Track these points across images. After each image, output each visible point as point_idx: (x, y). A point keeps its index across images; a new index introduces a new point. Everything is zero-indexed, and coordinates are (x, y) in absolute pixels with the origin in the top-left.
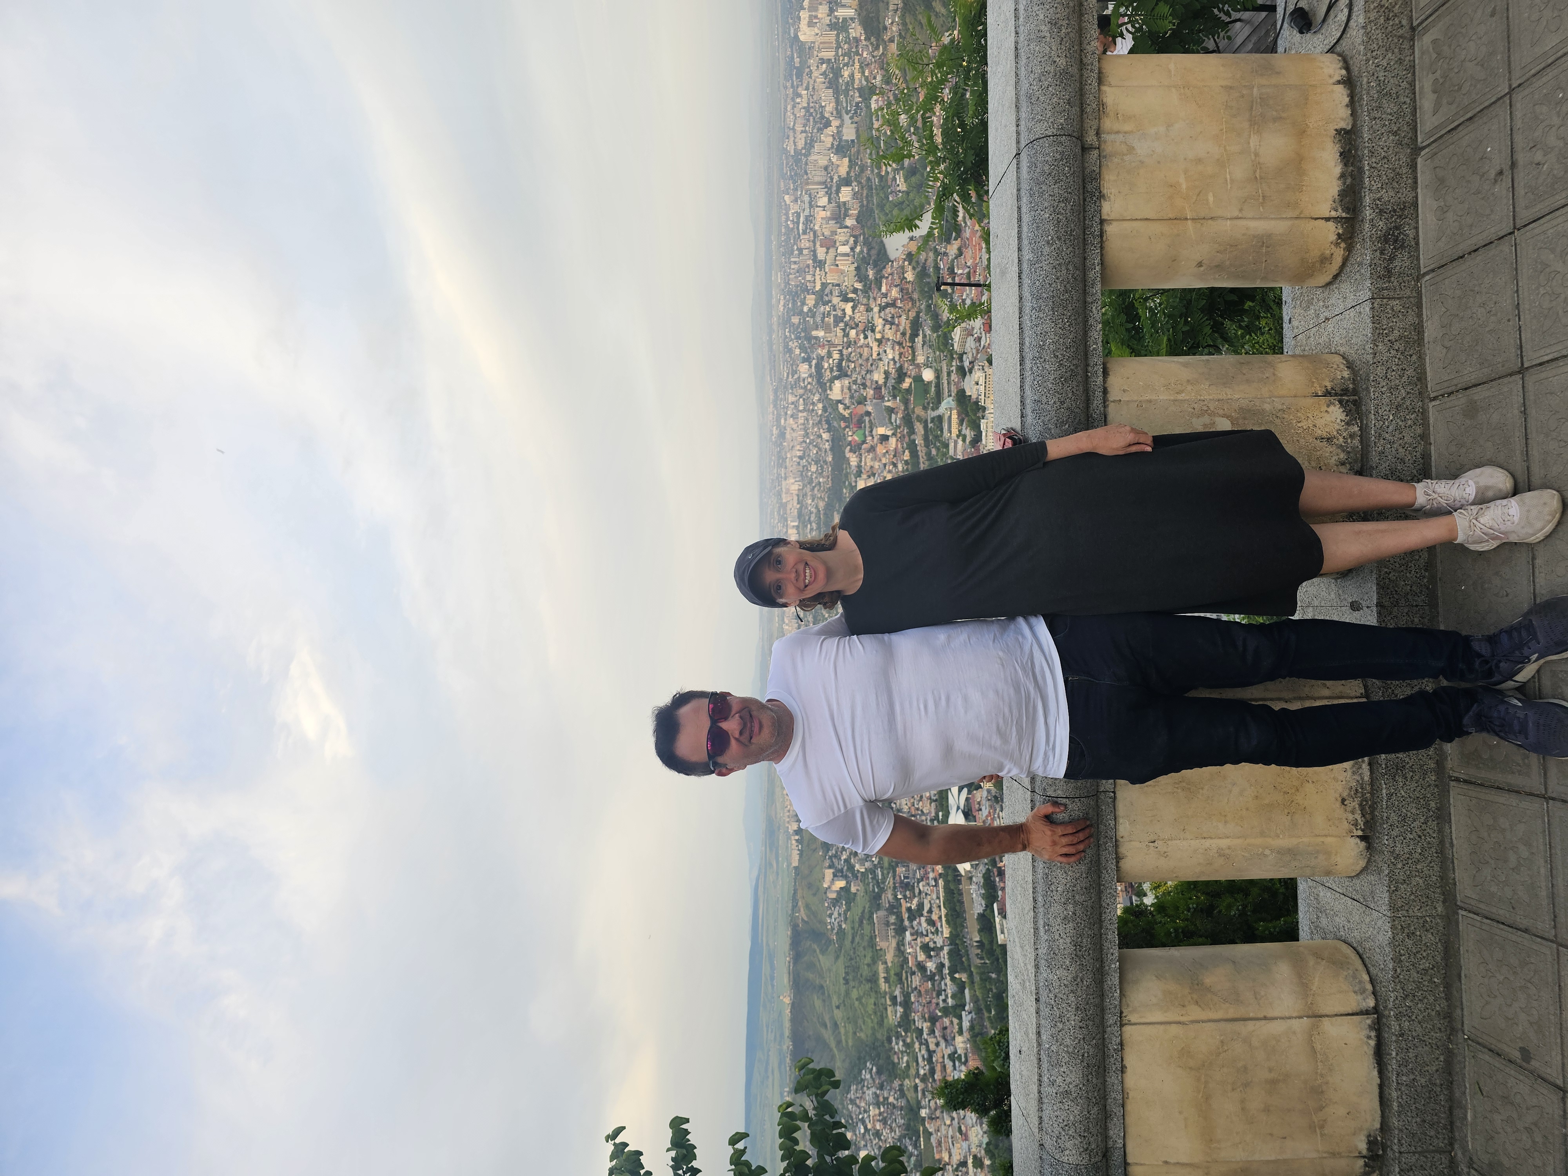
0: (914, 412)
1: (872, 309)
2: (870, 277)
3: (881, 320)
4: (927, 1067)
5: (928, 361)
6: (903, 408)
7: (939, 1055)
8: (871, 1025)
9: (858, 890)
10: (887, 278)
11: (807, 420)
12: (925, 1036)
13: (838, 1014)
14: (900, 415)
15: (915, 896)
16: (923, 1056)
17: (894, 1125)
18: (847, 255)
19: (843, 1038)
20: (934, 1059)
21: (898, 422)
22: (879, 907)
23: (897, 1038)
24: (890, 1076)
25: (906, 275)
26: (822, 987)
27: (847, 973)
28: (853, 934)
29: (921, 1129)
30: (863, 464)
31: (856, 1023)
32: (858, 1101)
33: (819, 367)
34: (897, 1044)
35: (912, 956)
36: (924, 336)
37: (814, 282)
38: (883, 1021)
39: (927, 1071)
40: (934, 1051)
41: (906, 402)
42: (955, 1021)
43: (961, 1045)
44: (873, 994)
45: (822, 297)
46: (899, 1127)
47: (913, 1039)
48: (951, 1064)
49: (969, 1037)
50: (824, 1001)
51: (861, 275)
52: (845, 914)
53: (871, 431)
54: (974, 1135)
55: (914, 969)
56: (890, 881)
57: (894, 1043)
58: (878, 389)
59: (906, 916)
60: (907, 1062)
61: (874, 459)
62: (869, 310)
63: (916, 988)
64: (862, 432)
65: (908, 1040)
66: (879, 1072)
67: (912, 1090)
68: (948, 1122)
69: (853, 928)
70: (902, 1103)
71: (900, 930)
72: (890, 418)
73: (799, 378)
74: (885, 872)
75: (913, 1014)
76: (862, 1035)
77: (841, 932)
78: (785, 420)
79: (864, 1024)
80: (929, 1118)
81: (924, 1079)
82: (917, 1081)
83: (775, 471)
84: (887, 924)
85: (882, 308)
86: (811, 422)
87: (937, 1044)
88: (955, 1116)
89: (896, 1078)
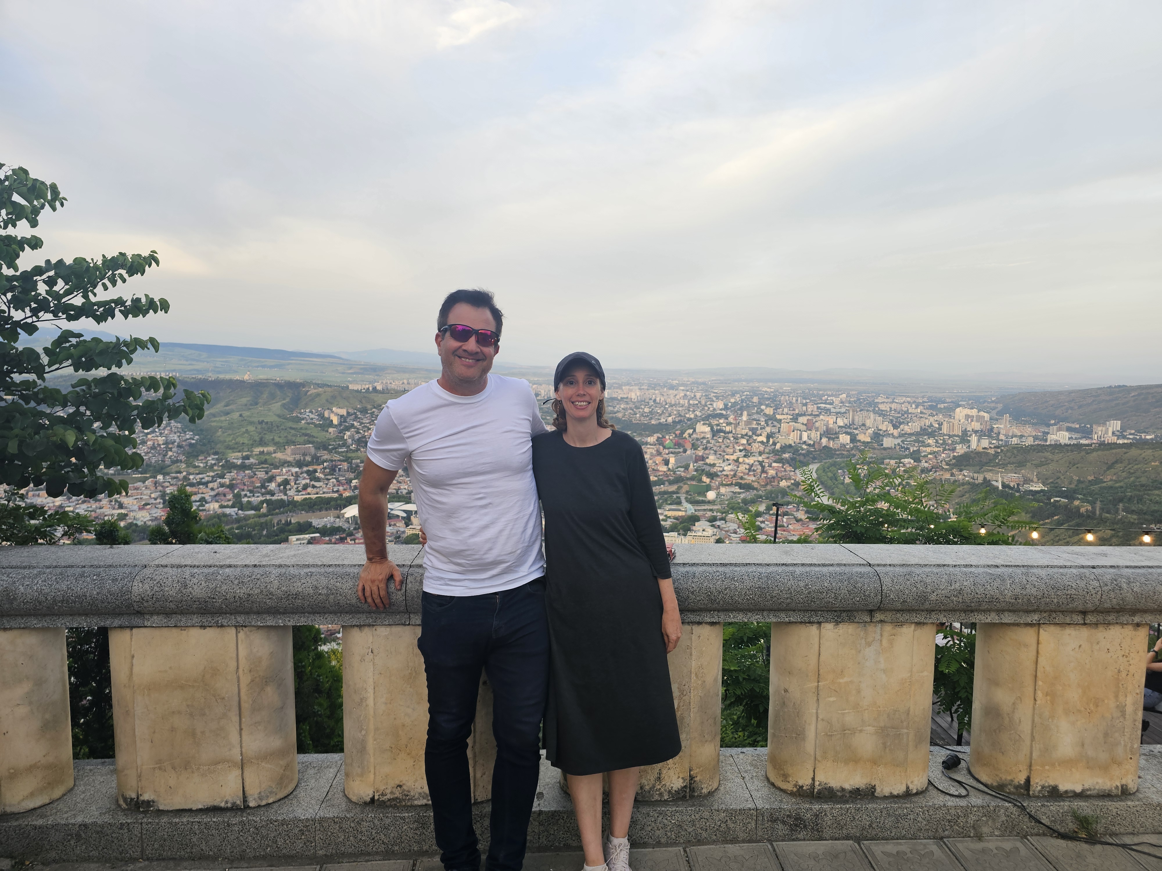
0: (685, 484)
1: (760, 456)
2: (784, 455)
3: (752, 462)
4: (195, 481)
5: (721, 495)
6: (688, 476)
7: (205, 490)
8: (227, 440)
9: (330, 433)
10: (783, 467)
11: (682, 406)
12: (219, 480)
13: (236, 416)
14: (683, 474)
15: (325, 475)
16: (203, 478)
17: (150, 455)
18: (801, 438)
19: (217, 419)
20: (201, 486)
21: (678, 473)
22: (317, 448)
23: (217, 459)
24: (188, 453)
25: (784, 481)
26: (257, 404)
27: (267, 423)
28: (297, 428)
29: (148, 475)
30: (648, 446)
31: (229, 429)
32: (169, 428)
33: (721, 416)
34: (213, 459)
35: (280, 472)
36: (739, 493)
37: (783, 414)
38: (230, 449)
39: (191, 481)
40: (207, 487)
41: (692, 478)
42: (230, 503)
43: (212, 507)
44: (251, 442)
45: (771, 420)
46: (149, 459)
47: (216, 471)
48: (198, 499)
49: (218, 513)
50: (246, 405)
51: (785, 448)
52: (312, 423)
53: (672, 453)
54: (143, 515)
55: (270, 473)
56: (337, 457)
57: (213, 457)
58: (703, 458)
59: (311, 468)
60: (199, 467)
61: (652, 455)
62: (760, 453)
63: (255, 474)
64: (672, 447)
65: (216, 468)
66: (191, 445)
67: (177, 469)
68: (153, 496)
69: (301, 429)
70: (168, 462)
71: (300, 464)
72: (681, 467)
73: (713, 401)
74: (344, 454)
75: (235, 472)
76: (219, 433)
77: (298, 420)
78: (683, 390)
79: (229, 435)
80: (156, 481)
81: (186, 478)
82: (185, 473)
83: (645, 382)
84: (304, 455)
85: (761, 463)
86: (681, 409)
87: (212, 489)
88: (158, 501)
89: (187, 457)
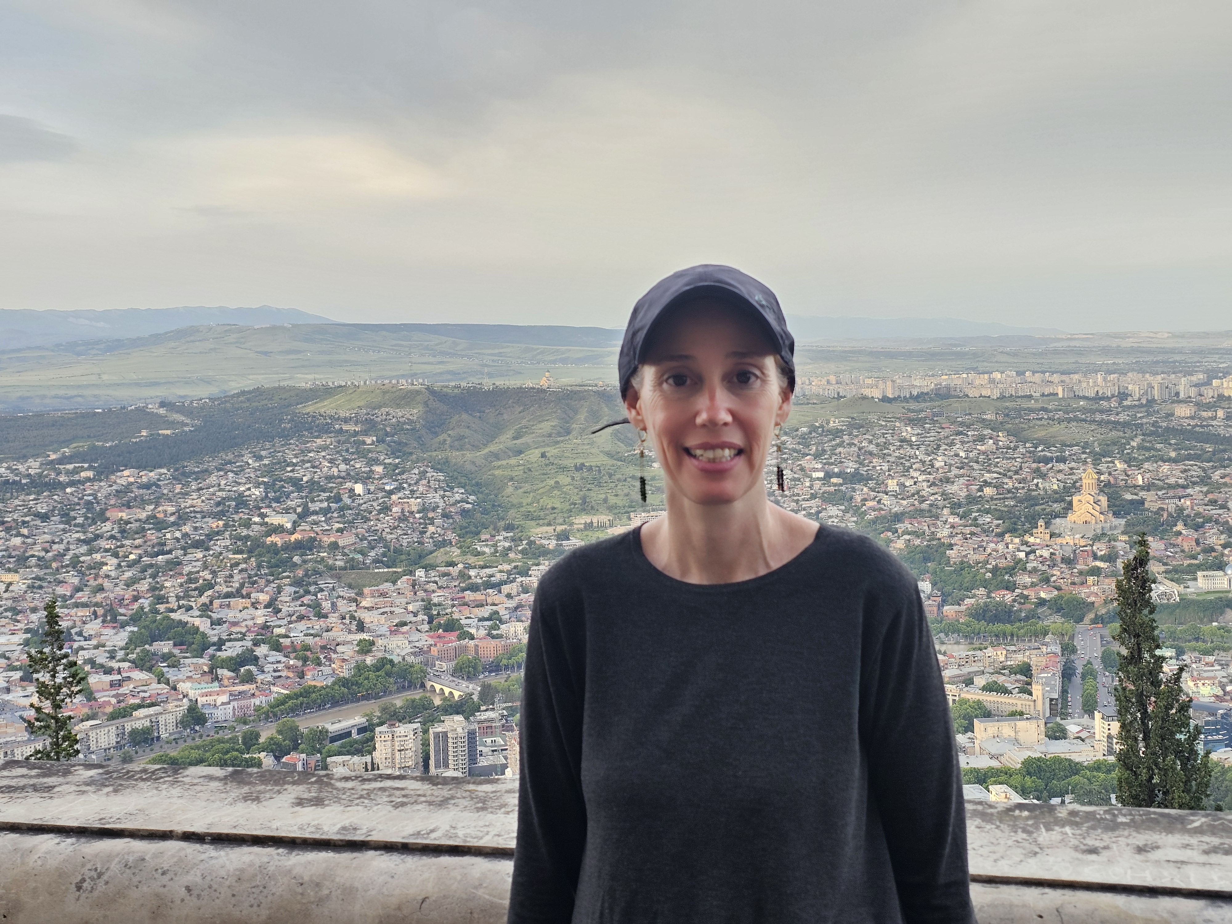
4: (479, 581)
7: (497, 599)
8: (525, 501)
12: (520, 579)
13: (534, 455)
17: (399, 532)
19: (504, 462)
20: (490, 591)
23: (512, 539)
24: (462, 528)
26: (568, 432)
27: (590, 469)
29: (399, 570)
31: (525, 481)
32: (424, 482)
34: (505, 538)
38: (532, 519)
39: (474, 580)
43: (512, 630)
44: (567, 506)
46: (398, 539)
48: (486, 615)
50: (550, 435)
54: (400, 643)
57: (505, 534)
60: (484, 553)
65: (512, 555)
66: (464, 513)
67: (446, 558)
68: (410, 608)
70: (429, 545)
76: (510, 490)
79: (525, 492)
80: (414, 580)
81: (463, 576)
82: (460, 566)
87: (509, 596)
88: (421, 617)
89: (459, 536)
